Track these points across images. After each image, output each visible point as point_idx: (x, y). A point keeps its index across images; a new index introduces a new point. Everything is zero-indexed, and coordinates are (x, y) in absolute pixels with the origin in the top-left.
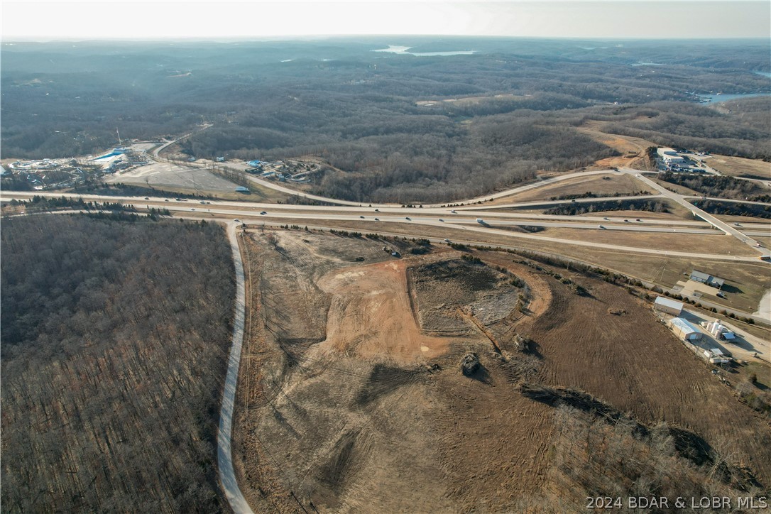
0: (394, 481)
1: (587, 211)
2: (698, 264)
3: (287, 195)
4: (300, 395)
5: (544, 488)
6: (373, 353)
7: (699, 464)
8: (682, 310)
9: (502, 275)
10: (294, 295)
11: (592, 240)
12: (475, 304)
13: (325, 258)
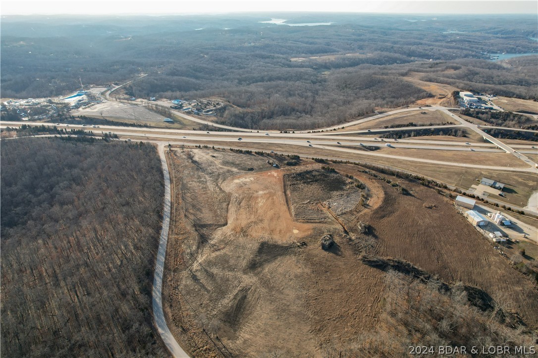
0: (274, 321)
1: (410, 136)
2: (487, 173)
3: (199, 124)
4: (209, 263)
5: (378, 327)
6: (260, 234)
7: (484, 310)
8: (475, 205)
9: (350, 180)
10: (205, 194)
11: (413, 156)
12: (330, 200)
13: (226, 168)
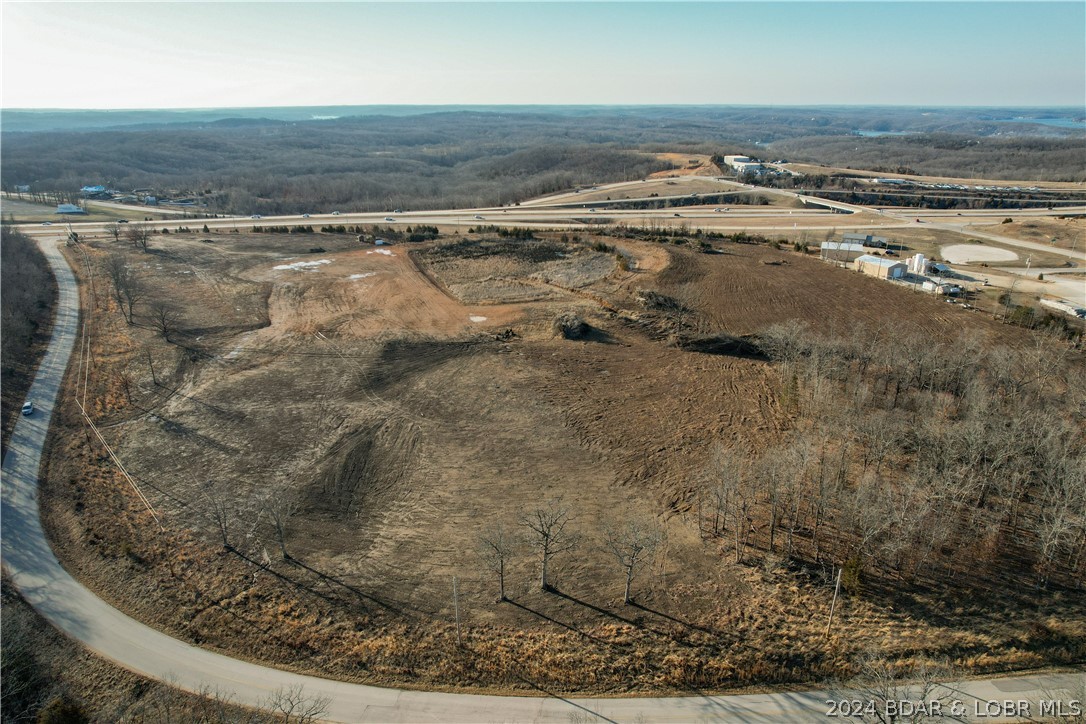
0: (490, 481)
3: (162, 214)
9: (575, 245)
10: (190, 288)
12: (545, 272)
13: (248, 254)
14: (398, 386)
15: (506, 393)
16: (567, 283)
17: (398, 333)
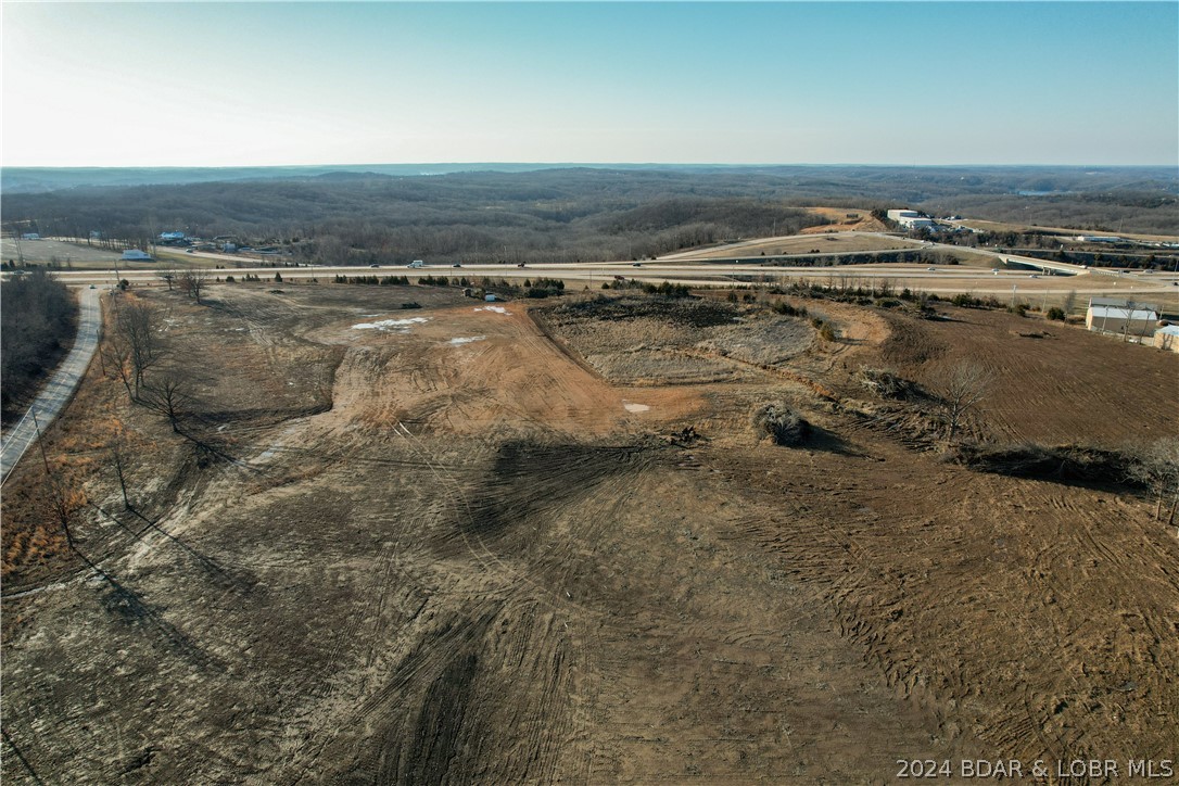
6: (486, 423)
9: (747, 306)
10: (236, 351)
13: (323, 308)
14: (523, 529)
15: (711, 550)
16: (755, 357)
17: (519, 428)
